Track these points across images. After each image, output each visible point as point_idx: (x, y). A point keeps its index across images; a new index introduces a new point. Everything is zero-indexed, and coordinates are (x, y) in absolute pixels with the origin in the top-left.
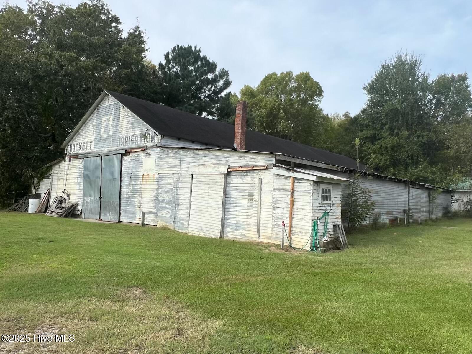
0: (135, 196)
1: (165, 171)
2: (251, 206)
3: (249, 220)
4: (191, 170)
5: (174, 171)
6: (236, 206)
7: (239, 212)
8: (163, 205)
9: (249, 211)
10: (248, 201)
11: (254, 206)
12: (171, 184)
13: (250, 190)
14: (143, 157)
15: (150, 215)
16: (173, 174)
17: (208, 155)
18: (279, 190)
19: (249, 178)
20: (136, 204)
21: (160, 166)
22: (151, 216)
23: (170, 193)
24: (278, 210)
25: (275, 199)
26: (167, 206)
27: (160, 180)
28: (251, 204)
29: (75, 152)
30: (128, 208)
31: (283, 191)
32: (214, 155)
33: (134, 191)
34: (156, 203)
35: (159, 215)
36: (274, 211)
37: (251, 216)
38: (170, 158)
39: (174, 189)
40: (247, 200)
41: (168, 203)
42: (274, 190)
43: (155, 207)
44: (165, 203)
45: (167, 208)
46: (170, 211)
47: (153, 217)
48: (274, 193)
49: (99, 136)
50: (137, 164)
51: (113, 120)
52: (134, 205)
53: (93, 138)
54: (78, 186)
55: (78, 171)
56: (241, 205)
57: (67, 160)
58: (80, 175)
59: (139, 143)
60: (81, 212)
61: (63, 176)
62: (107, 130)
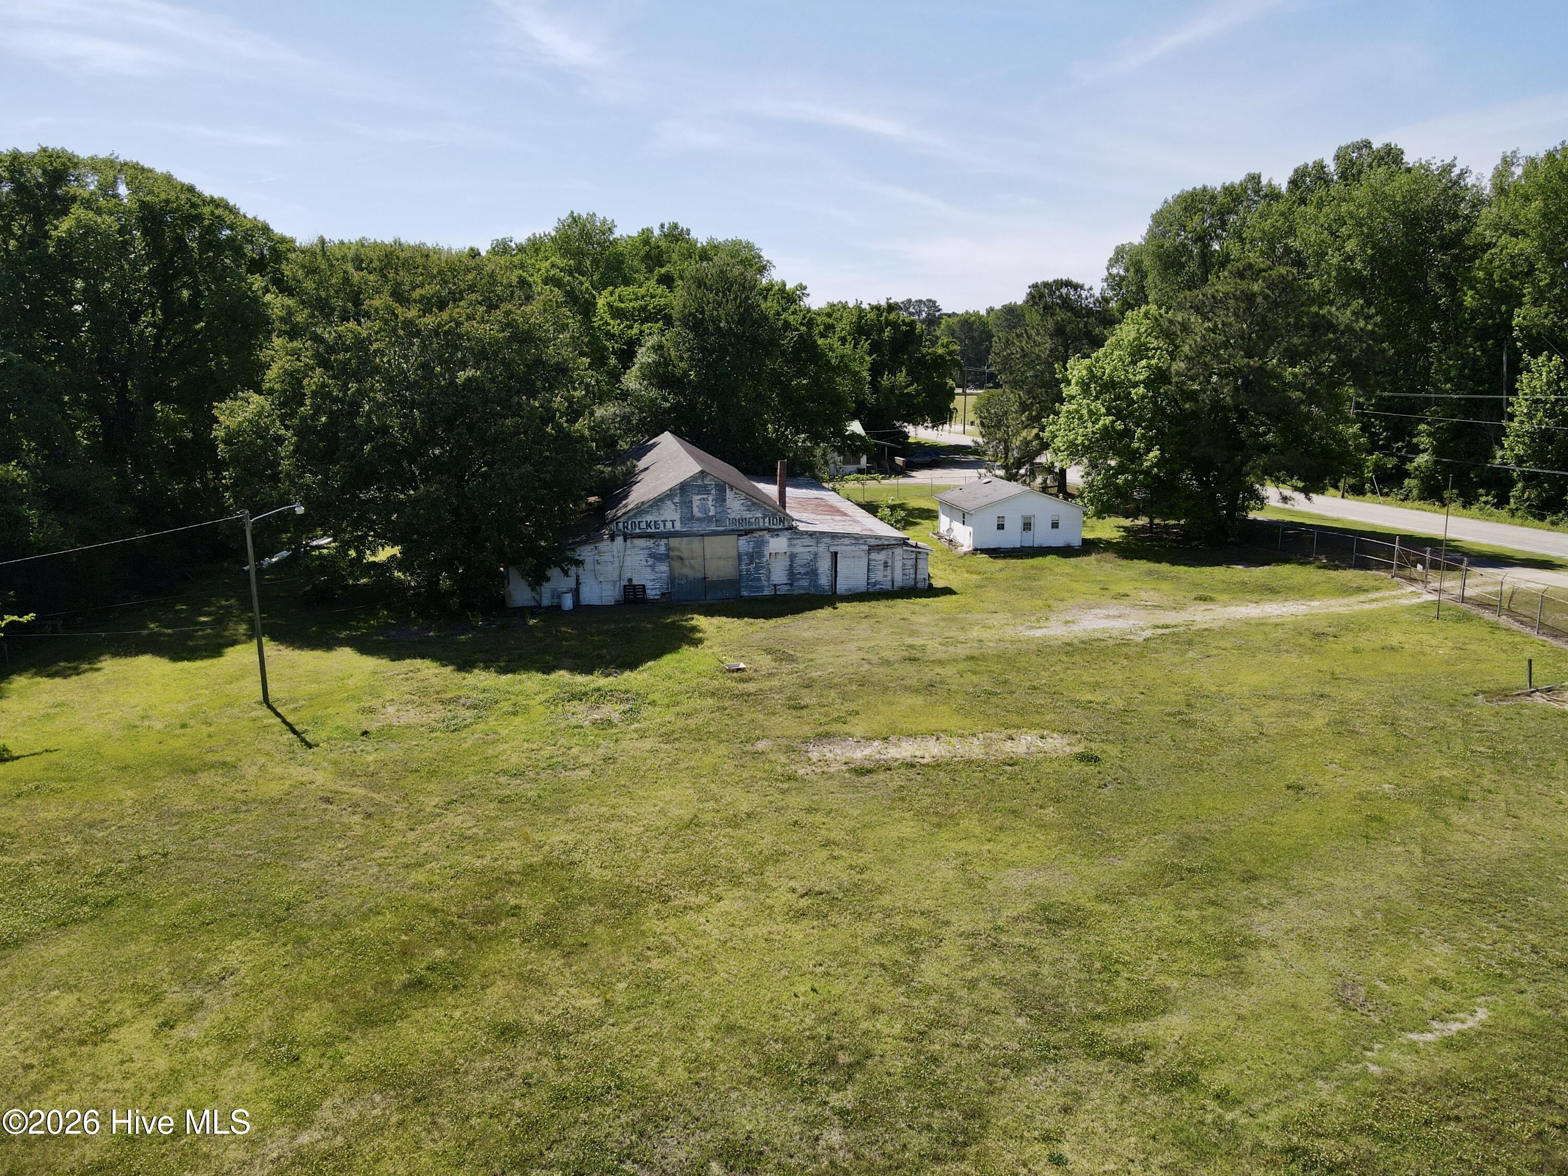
0: (759, 572)
1: (798, 550)
4: (833, 549)
5: (809, 549)
7: (877, 574)
8: (798, 576)
9: (885, 573)
10: (884, 566)
12: (807, 559)
13: (885, 559)
14: (768, 538)
15: (784, 586)
16: (809, 552)
17: (846, 537)
18: (907, 559)
19: (884, 552)
20: (762, 579)
21: (790, 545)
23: (807, 566)
24: (906, 571)
26: (804, 577)
27: (793, 557)
28: (886, 569)
29: (638, 531)
30: (751, 583)
31: (910, 559)
32: (852, 537)
33: (758, 568)
34: (790, 576)
35: (795, 585)
36: (903, 571)
37: (887, 576)
38: (804, 538)
39: (811, 563)
41: (804, 574)
42: (903, 559)
43: (790, 579)
45: (804, 579)
46: (808, 580)
47: (788, 587)
49: (689, 515)
50: (761, 544)
51: (716, 500)
52: (759, 579)
53: (677, 516)
54: (649, 570)
55: (646, 552)
56: (877, 571)
57: (619, 539)
58: (653, 555)
59: (761, 526)
60: (664, 594)
61: (608, 558)
62: (704, 509)
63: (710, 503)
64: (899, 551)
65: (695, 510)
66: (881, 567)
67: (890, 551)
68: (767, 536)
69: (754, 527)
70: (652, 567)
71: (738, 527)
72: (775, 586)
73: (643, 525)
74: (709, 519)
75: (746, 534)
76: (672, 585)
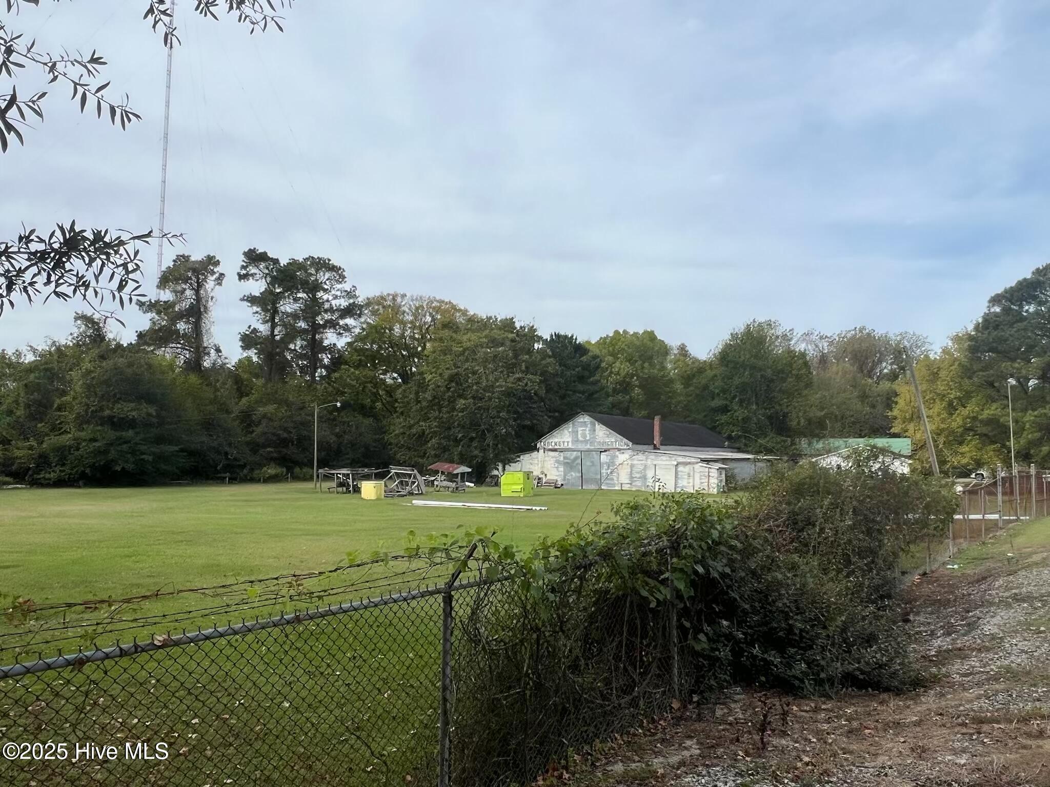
0: (613, 475)
3: (688, 484)
6: (681, 478)
7: (683, 481)
8: (635, 479)
9: (688, 481)
10: (688, 476)
12: (641, 469)
13: (689, 472)
16: (642, 464)
17: (664, 456)
19: (688, 467)
20: (614, 479)
21: (632, 459)
22: (627, 485)
23: (640, 473)
24: (702, 480)
25: (700, 476)
26: (639, 479)
27: (632, 466)
28: (689, 478)
29: (550, 447)
30: (608, 481)
31: (705, 472)
32: (667, 456)
33: (612, 472)
34: (631, 479)
35: (633, 484)
36: (700, 480)
37: (690, 482)
38: (639, 455)
39: (643, 471)
43: (630, 481)
44: (637, 478)
45: (639, 481)
46: (641, 482)
48: (700, 473)
49: (576, 439)
51: (590, 430)
52: (612, 479)
53: (570, 440)
55: (554, 459)
56: (684, 478)
57: (541, 451)
58: (558, 462)
59: (614, 447)
60: (562, 485)
61: (536, 462)
62: (584, 436)
63: (587, 432)
64: (697, 466)
65: (579, 436)
66: (686, 477)
67: (691, 466)
68: (617, 453)
69: (610, 447)
70: (557, 468)
71: (601, 447)
72: (622, 484)
73: (553, 444)
74: (586, 442)
75: (605, 451)
76: (564, 480)
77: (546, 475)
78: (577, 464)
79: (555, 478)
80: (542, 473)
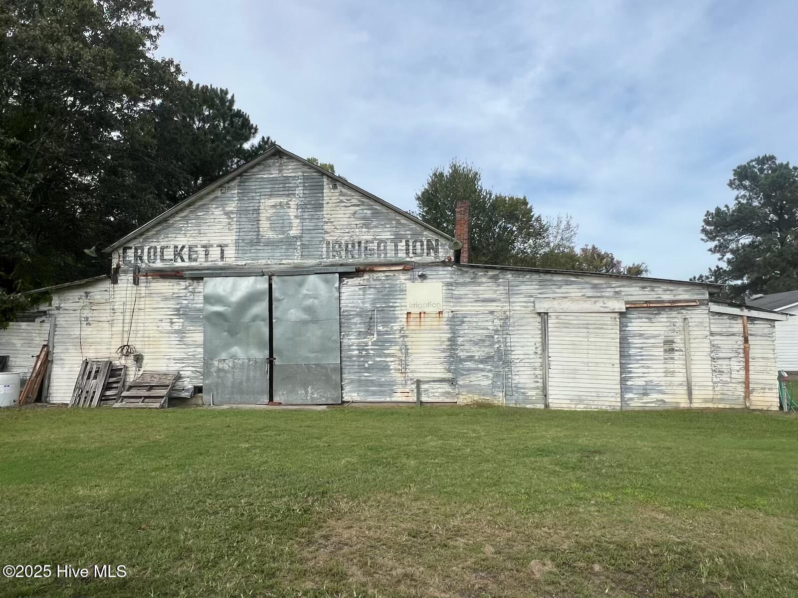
0: (386, 352)
1: (467, 308)
2: (672, 359)
3: (669, 379)
4: (542, 307)
5: (492, 306)
6: (642, 360)
7: (648, 368)
8: (469, 364)
9: (668, 366)
10: (665, 351)
11: (676, 358)
12: (488, 329)
13: (667, 334)
14: (403, 281)
15: (437, 385)
16: (492, 312)
17: (572, 283)
18: (721, 334)
19: (663, 318)
20: (391, 367)
21: (451, 298)
22: (439, 386)
23: (487, 343)
24: (720, 362)
25: (714, 348)
26: (481, 366)
27: (456, 322)
28: (671, 356)
29: (159, 264)
30: (366, 374)
31: (728, 336)
32: (587, 283)
33: (383, 343)
34: (451, 363)
35: (460, 383)
36: (713, 363)
37: (674, 372)
38: (480, 284)
39: (496, 336)
40: (662, 349)
41: (481, 361)
42: (712, 334)
43: (449, 371)
44: (476, 361)
45: (482, 370)
46: (490, 375)
47: (446, 387)
48: (712, 338)
49: (252, 236)
50: (389, 294)
51: (302, 207)
52: (385, 368)
53: (230, 238)
54: (174, 338)
55: (172, 304)
56: (651, 358)
57: (125, 280)
58: (182, 312)
59: (391, 256)
60: (198, 390)
61: (106, 316)
62: (280, 224)
63: (292, 212)
64: (698, 316)
65: (264, 224)
66: (659, 352)
67: (677, 317)
68: (402, 278)
69: (375, 259)
70: (181, 333)
71: (343, 258)
72: (418, 382)
73: (169, 254)
74: (289, 242)
75: (359, 272)
76: (206, 374)
77: (139, 359)
78: (255, 318)
79: (174, 367)
80: (126, 350)
